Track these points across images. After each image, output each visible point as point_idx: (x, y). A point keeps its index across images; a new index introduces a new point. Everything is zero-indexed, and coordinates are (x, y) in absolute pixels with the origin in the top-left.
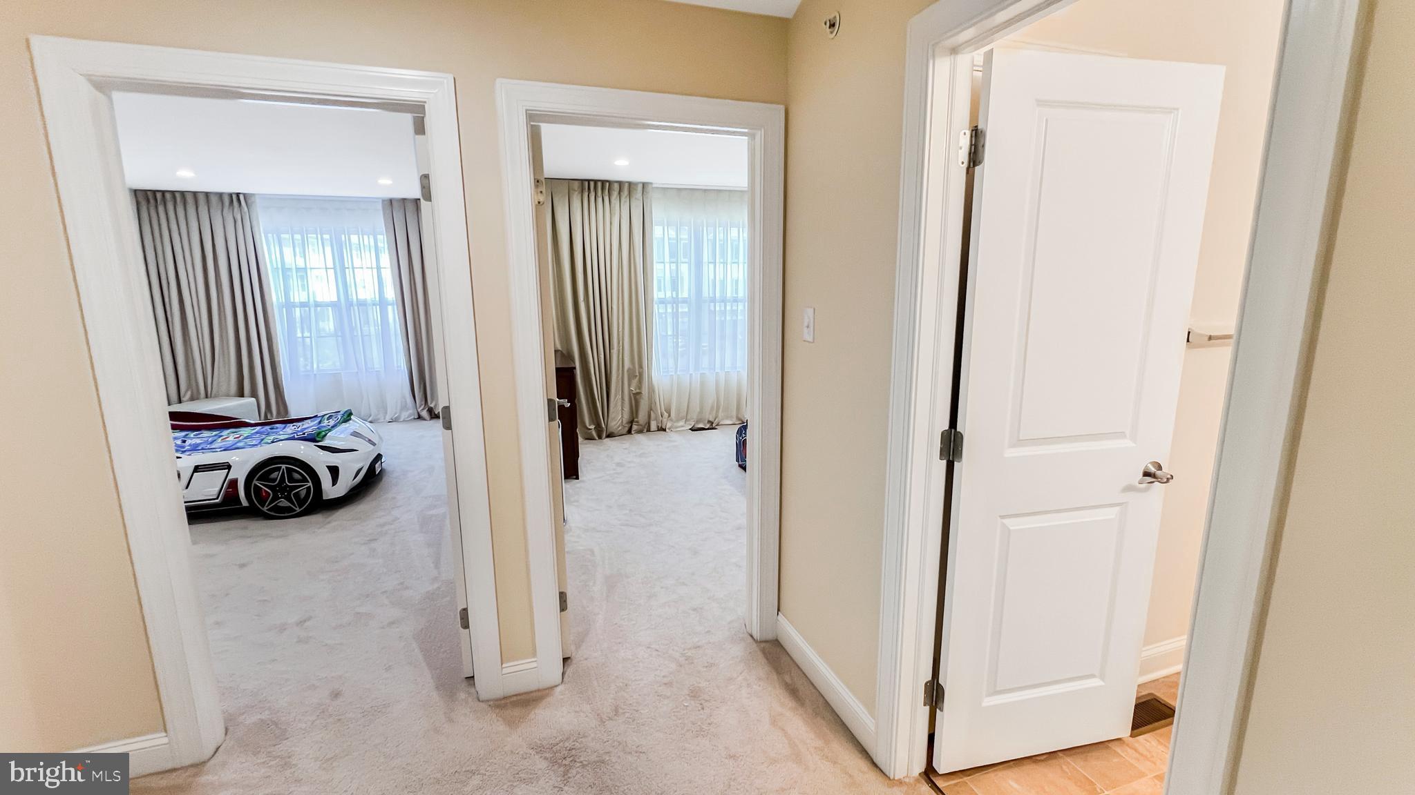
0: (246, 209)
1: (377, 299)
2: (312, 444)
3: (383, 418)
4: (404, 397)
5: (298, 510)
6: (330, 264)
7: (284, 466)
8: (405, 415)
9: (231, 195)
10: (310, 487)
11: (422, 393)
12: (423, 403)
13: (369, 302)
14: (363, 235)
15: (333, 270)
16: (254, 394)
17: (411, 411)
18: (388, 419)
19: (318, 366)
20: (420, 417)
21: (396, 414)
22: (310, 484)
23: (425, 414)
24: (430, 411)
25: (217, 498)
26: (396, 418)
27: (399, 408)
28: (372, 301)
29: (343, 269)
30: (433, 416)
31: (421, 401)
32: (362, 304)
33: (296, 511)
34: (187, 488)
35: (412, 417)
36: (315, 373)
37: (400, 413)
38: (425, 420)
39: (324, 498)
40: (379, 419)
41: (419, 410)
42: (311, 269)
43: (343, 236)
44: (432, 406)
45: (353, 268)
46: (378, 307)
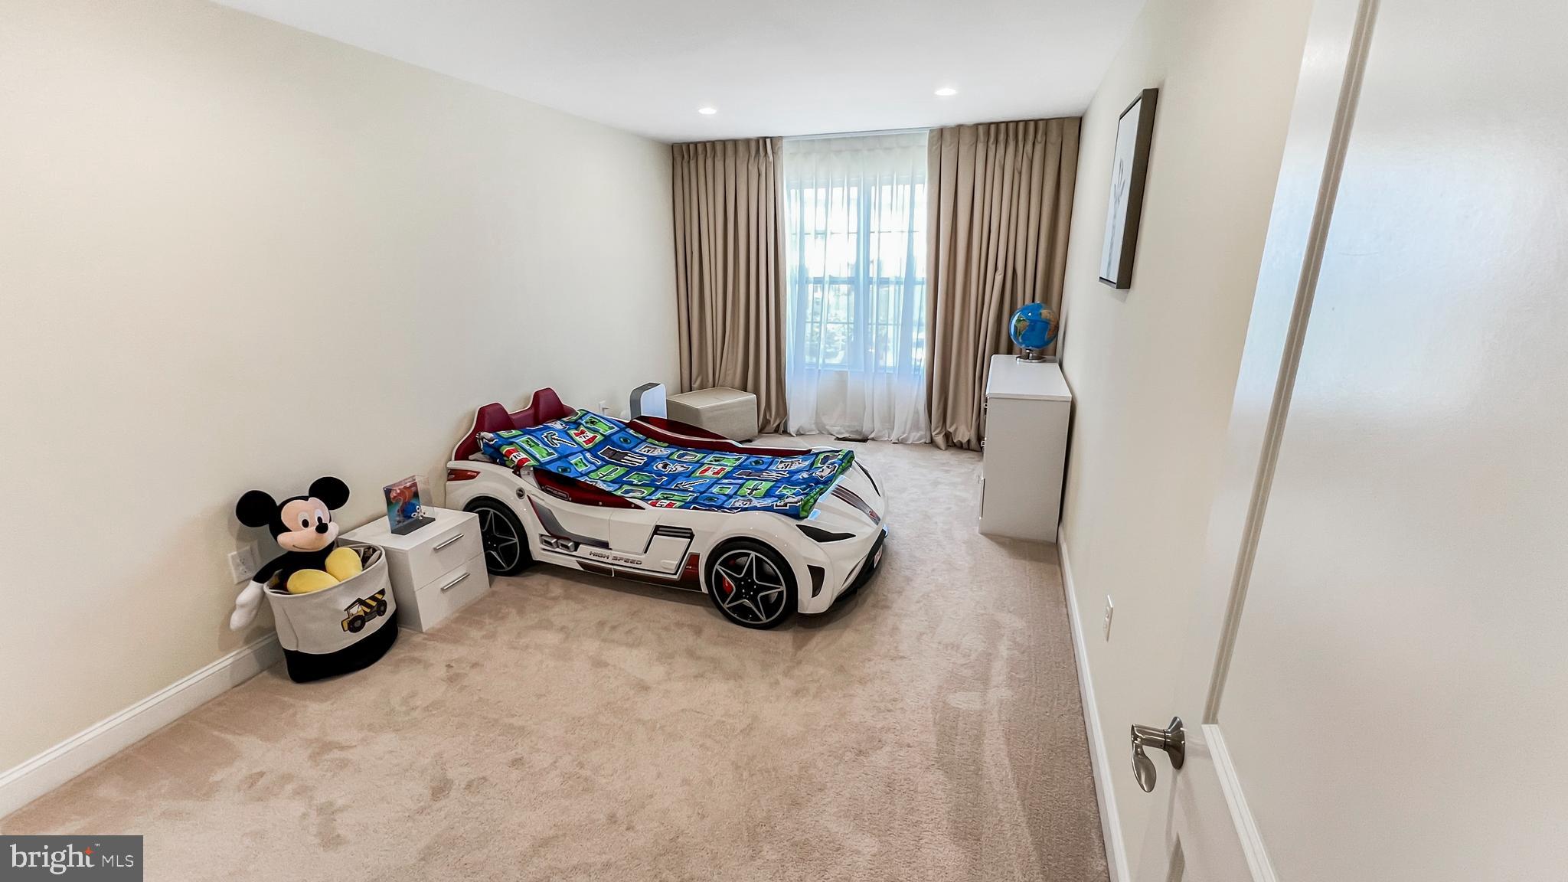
0: (771, 158)
1: (903, 276)
2: (794, 523)
3: (887, 435)
4: (917, 412)
5: (764, 620)
6: (854, 228)
7: (753, 554)
8: (914, 436)
9: (757, 140)
10: (783, 591)
11: (941, 410)
12: (941, 424)
13: (893, 279)
14: (897, 184)
15: (856, 235)
16: (756, 391)
17: (922, 433)
18: (894, 438)
19: (824, 361)
20: (932, 443)
21: (904, 433)
22: (783, 588)
23: (940, 439)
24: (948, 436)
25: (675, 574)
26: (902, 439)
27: (908, 426)
28: (896, 277)
29: (868, 233)
30: (950, 443)
31: (938, 422)
32: (883, 282)
33: (761, 620)
34: (646, 552)
35: (923, 441)
36: (820, 368)
37: (909, 433)
38: (938, 447)
39: (799, 611)
40: (881, 437)
41: (933, 434)
42: (832, 233)
43: (873, 188)
44: (951, 430)
45: (879, 232)
46: (902, 287)
